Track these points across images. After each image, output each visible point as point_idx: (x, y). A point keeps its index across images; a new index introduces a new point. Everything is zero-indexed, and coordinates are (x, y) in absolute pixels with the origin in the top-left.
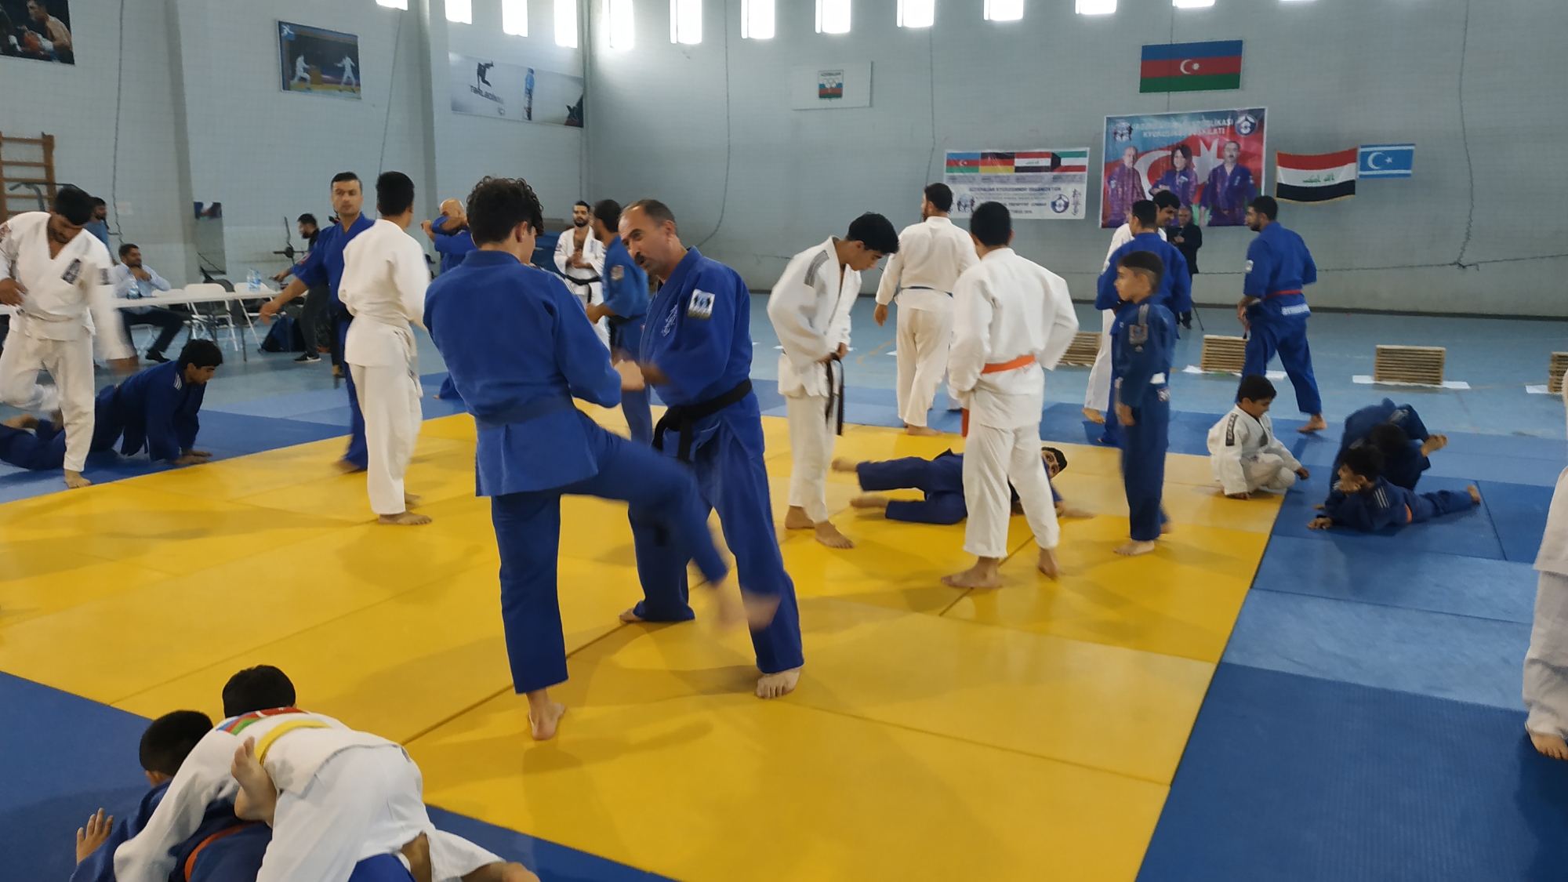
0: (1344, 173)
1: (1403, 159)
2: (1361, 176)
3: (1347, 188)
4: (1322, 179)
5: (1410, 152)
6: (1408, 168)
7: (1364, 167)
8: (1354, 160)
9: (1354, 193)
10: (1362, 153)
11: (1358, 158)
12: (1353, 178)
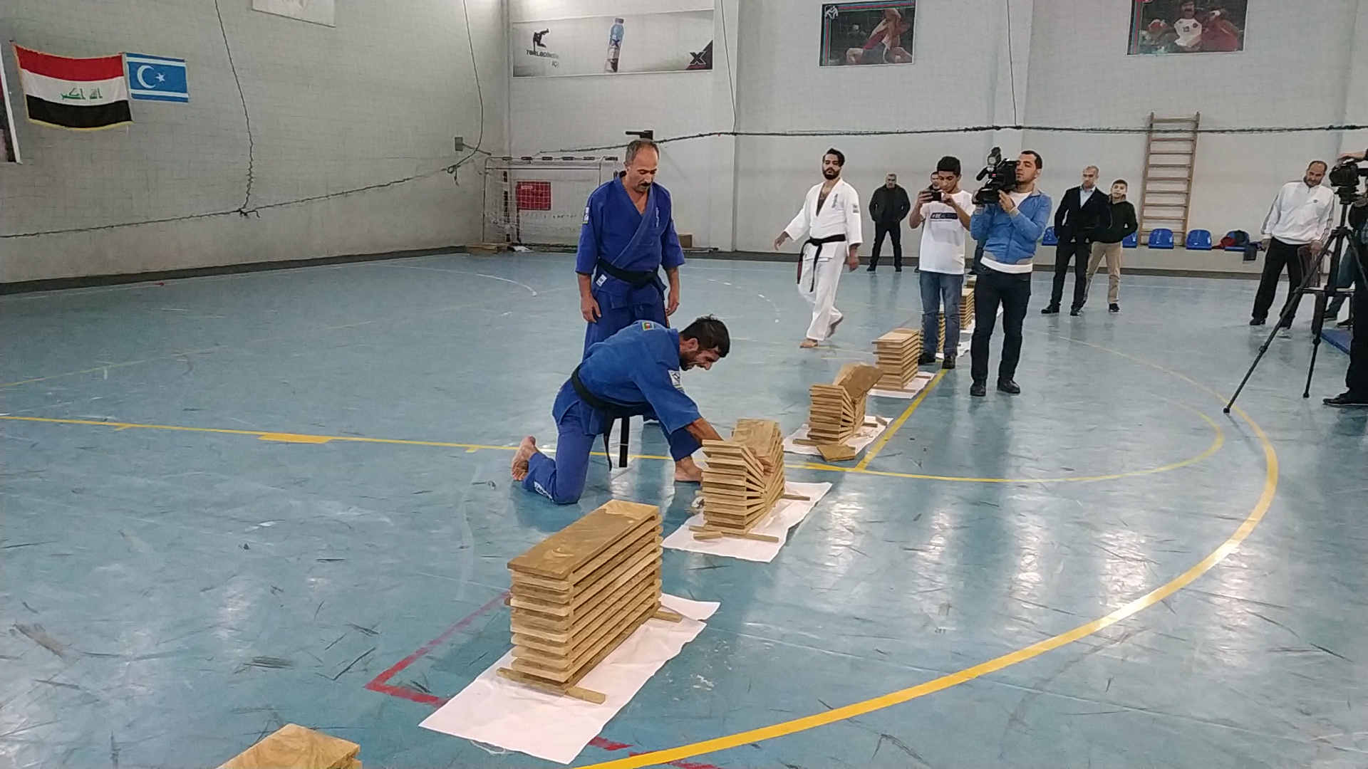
0: (112, 90)
1: (174, 79)
2: (134, 96)
3: (119, 112)
4: (87, 95)
5: (183, 68)
6: (185, 92)
7: (134, 83)
8: (122, 75)
9: (129, 119)
10: (129, 63)
11: (126, 68)
12: (124, 98)
